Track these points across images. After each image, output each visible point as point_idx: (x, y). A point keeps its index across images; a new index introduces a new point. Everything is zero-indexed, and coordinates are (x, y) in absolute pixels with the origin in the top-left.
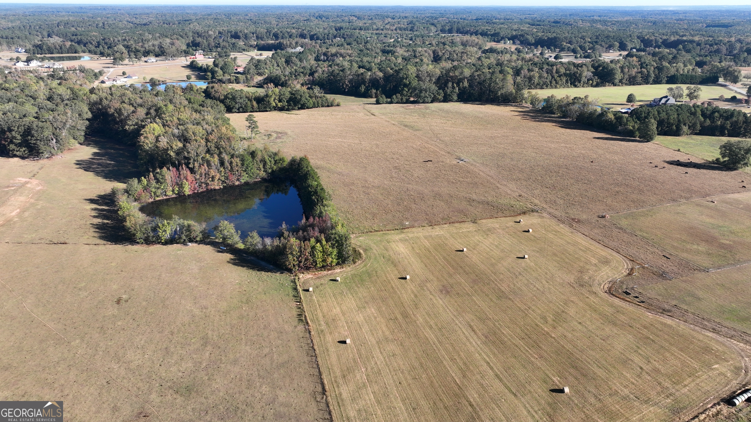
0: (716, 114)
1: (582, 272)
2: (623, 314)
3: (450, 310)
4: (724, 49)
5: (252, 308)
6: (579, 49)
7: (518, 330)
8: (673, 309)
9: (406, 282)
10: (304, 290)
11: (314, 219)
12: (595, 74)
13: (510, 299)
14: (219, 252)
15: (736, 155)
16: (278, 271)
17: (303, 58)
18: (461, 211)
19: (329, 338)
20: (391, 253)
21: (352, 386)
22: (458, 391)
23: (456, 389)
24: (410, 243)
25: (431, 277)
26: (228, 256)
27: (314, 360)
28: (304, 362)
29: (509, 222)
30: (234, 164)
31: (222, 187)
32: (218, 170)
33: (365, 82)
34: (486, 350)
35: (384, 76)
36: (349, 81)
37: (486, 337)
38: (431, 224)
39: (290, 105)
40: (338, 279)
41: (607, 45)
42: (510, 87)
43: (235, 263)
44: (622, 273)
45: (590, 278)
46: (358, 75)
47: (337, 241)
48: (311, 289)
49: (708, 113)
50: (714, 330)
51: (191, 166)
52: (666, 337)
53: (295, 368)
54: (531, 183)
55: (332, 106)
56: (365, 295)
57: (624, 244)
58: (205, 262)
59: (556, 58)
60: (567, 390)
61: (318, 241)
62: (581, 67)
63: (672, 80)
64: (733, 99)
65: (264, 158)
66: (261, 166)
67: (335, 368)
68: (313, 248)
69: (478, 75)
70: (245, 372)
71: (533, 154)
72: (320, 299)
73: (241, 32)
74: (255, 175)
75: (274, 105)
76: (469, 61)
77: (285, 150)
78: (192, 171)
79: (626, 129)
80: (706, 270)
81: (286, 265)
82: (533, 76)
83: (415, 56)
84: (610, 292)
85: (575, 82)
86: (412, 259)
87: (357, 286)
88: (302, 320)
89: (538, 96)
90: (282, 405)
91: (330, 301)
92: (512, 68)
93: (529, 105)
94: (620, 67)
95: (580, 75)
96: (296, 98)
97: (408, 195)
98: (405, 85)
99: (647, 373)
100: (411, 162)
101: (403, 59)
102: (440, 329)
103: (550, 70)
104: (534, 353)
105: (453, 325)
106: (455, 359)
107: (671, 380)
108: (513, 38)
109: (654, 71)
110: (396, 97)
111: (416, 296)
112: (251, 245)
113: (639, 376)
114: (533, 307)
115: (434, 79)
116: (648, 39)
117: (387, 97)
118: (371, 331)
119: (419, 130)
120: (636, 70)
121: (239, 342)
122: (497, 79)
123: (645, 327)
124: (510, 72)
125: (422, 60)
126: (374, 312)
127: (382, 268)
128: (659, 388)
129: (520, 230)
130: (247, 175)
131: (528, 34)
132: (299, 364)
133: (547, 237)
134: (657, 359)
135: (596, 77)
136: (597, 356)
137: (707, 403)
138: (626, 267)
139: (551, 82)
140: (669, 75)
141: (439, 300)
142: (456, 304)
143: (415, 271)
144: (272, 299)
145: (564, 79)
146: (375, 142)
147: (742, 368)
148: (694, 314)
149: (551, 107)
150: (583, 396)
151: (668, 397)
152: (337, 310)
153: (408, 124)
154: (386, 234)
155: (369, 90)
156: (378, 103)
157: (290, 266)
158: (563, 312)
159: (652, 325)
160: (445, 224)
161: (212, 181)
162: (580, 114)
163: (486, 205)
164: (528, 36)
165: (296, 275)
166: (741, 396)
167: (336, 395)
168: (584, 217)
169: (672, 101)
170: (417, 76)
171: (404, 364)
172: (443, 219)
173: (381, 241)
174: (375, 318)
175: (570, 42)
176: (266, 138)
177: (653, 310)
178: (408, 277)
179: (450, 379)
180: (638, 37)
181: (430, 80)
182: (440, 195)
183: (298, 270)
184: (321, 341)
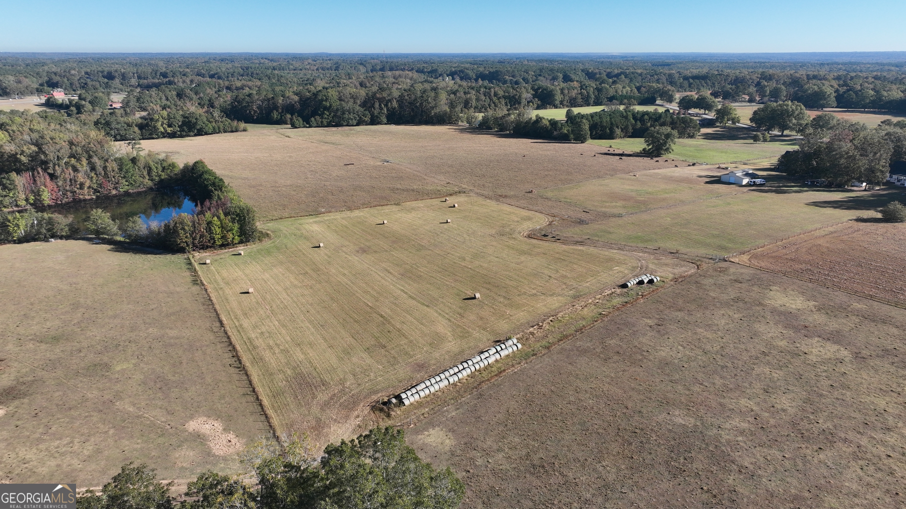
1: (503, 227)
2: (539, 248)
3: (366, 263)
5: (135, 280)
6: (521, 80)
7: (435, 268)
8: (585, 241)
9: (320, 249)
10: (200, 264)
11: (211, 203)
12: (534, 96)
13: (429, 250)
14: (93, 244)
15: (659, 141)
16: (168, 253)
18: (383, 198)
19: (229, 292)
20: (304, 231)
21: (254, 319)
22: (369, 310)
23: (367, 309)
24: (325, 223)
25: (348, 243)
26: (108, 246)
27: (211, 308)
28: (200, 310)
29: (436, 202)
30: (109, 169)
31: (94, 197)
32: (88, 176)
33: (278, 107)
34: (402, 283)
35: (301, 99)
36: (257, 108)
37: (402, 275)
38: (350, 209)
39: (183, 131)
40: (242, 253)
41: (551, 77)
42: (443, 106)
44: (543, 225)
45: (511, 230)
46: (269, 100)
47: (238, 215)
48: (208, 261)
49: (639, 116)
50: (619, 249)
51: (51, 171)
52: (576, 256)
53: (188, 314)
54: (460, 174)
55: (237, 131)
56: (272, 261)
57: (547, 207)
58: (74, 252)
60: (478, 295)
61: (215, 216)
62: (521, 89)
65: (149, 165)
66: (145, 173)
67: (236, 310)
68: (209, 223)
69: (408, 95)
70: (128, 322)
71: (465, 155)
72: (219, 268)
74: (138, 183)
75: (162, 130)
78: (53, 177)
79: (561, 133)
80: (620, 216)
81: (177, 244)
82: (470, 99)
84: (529, 237)
85: (514, 104)
86: (327, 234)
87: (263, 256)
88: (197, 284)
89: (473, 114)
90: (172, 338)
91: (232, 269)
92: (447, 92)
93: (466, 124)
94: (560, 89)
95: (520, 96)
96: (190, 122)
97: (325, 189)
98: (326, 108)
99: (555, 279)
100: (329, 166)
102: (354, 275)
103: (488, 93)
104: (450, 279)
105: (368, 271)
106: (369, 291)
107: (576, 280)
108: (452, 74)
109: (594, 93)
110: (315, 119)
111: (329, 257)
112: (134, 231)
113: (547, 282)
114: (453, 253)
115: (359, 102)
116: (592, 72)
117: (304, 121)
118: (278, 283)
119: (340, 145)
120: (576, 91)
121: (119, 304)
122: (429, 98)
123: (558, 253)
124: (444, 93)
126: (282, 271)
127: (292, 243)
128: (564, 287)
129: (446, 206)
130: (127, 183)
132: (194, 311)
133: (472, 209)
134: (565, 270)
135: (536, 99)
136: (510, 274)
137: (605, 290)
138: (546, 221)
139: (489, 105)
140: (609, 96)
141: (355, 257)
142: (373, 258)
143: (330, 241)
144: (160, 273)
145: (503, 102)
146: (288, 155)
147: (638, 267)
149: (487, 122)
150: (493, 299)
151: (571, 290)
152: (239, 274)
153: (329, 141)
154: (298, 219)
155: (283, 115)
156: (293, 127)
157: (182, 245)
158: (482, 252)
159: (565, 251)
160: (366, 208)
161: (81, 189)
162: (516, 125)
163: (411, 192)
164: (468, 71)
165: (190, 254)
167: (236, 326)
170: (340, 99)
171: (313, 300)
172: (363, 204)
173: (292, 224)
174: (283, 274)
177: (568, 243)
178: (322, 245)
179: (361, 304)
181: (355, 102)
182: (361, 187)
183: (192, 248)
184: (219, 294)
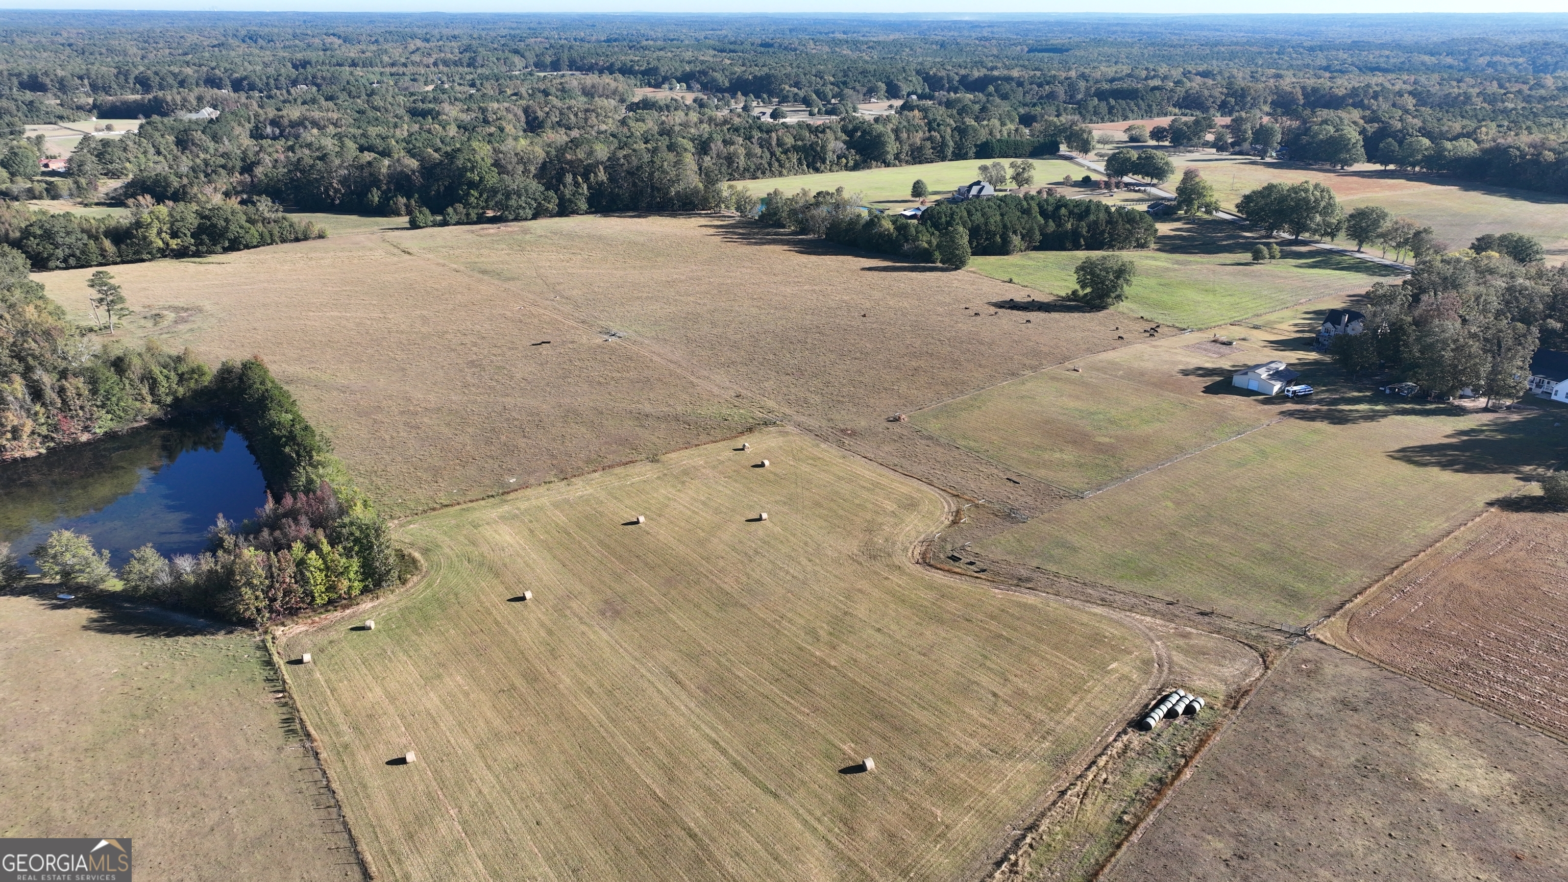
0: (1063, 211)
1: (871, 532)
2: (952, 599)
3: (626, 650)
4: (1061, 91)
5: (163, 726)
6: (814, 96)
7: (767, 666)
8: (1035, 575)
9: (526, 606)
10: (291, 662)
11: (295, 498)
12: (850, 145)
13: (743, 606)
14: (55, 607)
15: (1103, 283)
16: (219, 630)
17: (220, 133)
18: (623, 442)
19: (364, 759)
20: (485, 549)
21: (431, 854)
22: (661, 813)
23: (657, 808)
24: (523, 522)
25: (579, 587)
26: (84, 614)
27: (334, 816)
28: (312, 825)
29: (723, 451)
30: (71, 392)
31: (43, 451)
32: (28, 410)
33: (380, 180)
34: (710, 717)
35: (422, 166)
36: (340, 181)
37: (706, 692)
38: (564, 477)
39: (202, 243)
40: (371, 623)
41: (865, 89)
42: (692, 179)
43: (102, 627)
44: (942, 523)
45: (887, 540)
46: (361, 167)
47: (357, 541)
48: (307, 657)
49: (1050, 208)
50: (1104, 602)
52: (1029, 628)
53: (291, 843)
54: (755, 369)
55: (306, 238)
56: (436, 648)
57: (938, 466)
58: (21, 638)
59: (774, 115)
60: (870, 764)
61: (311, 546)
62: (823, 132)
63: (984, 151)
64: (1086, 182)
65: (150, 372)
66: (145, 391)
67: (388, 823)
68: (301, 564)
69: (625, 157)
71: (754, 311)
72: (333, 677)
73: (46, 74)
74: (132, 413)
75: (160, 244)
76: (603, 127)
77: (202, 349)
79: (917, 247)
80: (1078, 496)
81: (238, 613)
82: (735, 154)
83: (486, 122)
84: (925, 561)
85: (814, 162)
86: (534, 556)
87: (415, 632)
88: (294, 731)
89: (748, 194)
91: (358, 677)
92: (692, 140)
93: (733, 212)
94: (892, 130)
95: (823, 147)
96: (214, 226)
97: (508, 419)
98: (472, 185)
99: (1006, 702)
100: (504, 349)
101: (459, 127)
102: (610, 693)
103: (765, 140)
104: (802, 704)
105: (635, 678)
106: (648, 748)
107: (1045, 706)
108: (686, 79)
109: (952, 136)
110: (455, 210)
111: (550, 632)
112: (143, 579)
113: (992, 711)
114: (789, 615)
115: (533, 169)
116: (935, 75)
117: (433, 213)
118: (460, 724)
119: (513, 279)
120: (920, 134)
121: (137, 814)
122: (665, 164)
123: (993, 617)
124: (688, 147)
125: (502, 130)
126: (461, 682)
127: (468, 585)
128: (1028, 725)
129: (747, 464)
130: (110, 416)
131: (714, 70)
132: (300, 831)
133: (798, 471)
134: (1018, 672)
135: (853, 151)
136: (917, 688)
137: (1107, 735)
138: (946, 510)
139: (770, 165)
140: (978, 143)
141: (601, 632)
142: (637, 635)
143: (541, 580)
144: (211, 698)
145: (794, 158)
146: (418, 312)
147: (1153, 661)
148: (1068, 578)
149: (775, 214)
150: (901, 770)
151: (1044, 738)
152: (376, 694)
153: (489, 268)
154: (468, 510)
155: (391, 198)
156: (414, 225)
157: (247, 614)
158: (846, 613)
159: (1003, 611)
160: (595, 471)
161: (14, 438)
162: (831, 225)
163: (673, 423)
164: (715, 74)
165: (266, 632)
166: (1157, 710)
168: (863, 423)
169: (989, 190)
170: (496, 164)
171: (542, 782)
172: (588, 461)
173: (458, 526)
174: (467, 694)
175: (797, 85)
176: (149, 324)
177: (1002, 582)
178: (528, 595)
179: (641, 791)
180: (918, 73)
181: (526, 172)
182: (576, 413)
183: (270, 618)
184: (346, 768)
